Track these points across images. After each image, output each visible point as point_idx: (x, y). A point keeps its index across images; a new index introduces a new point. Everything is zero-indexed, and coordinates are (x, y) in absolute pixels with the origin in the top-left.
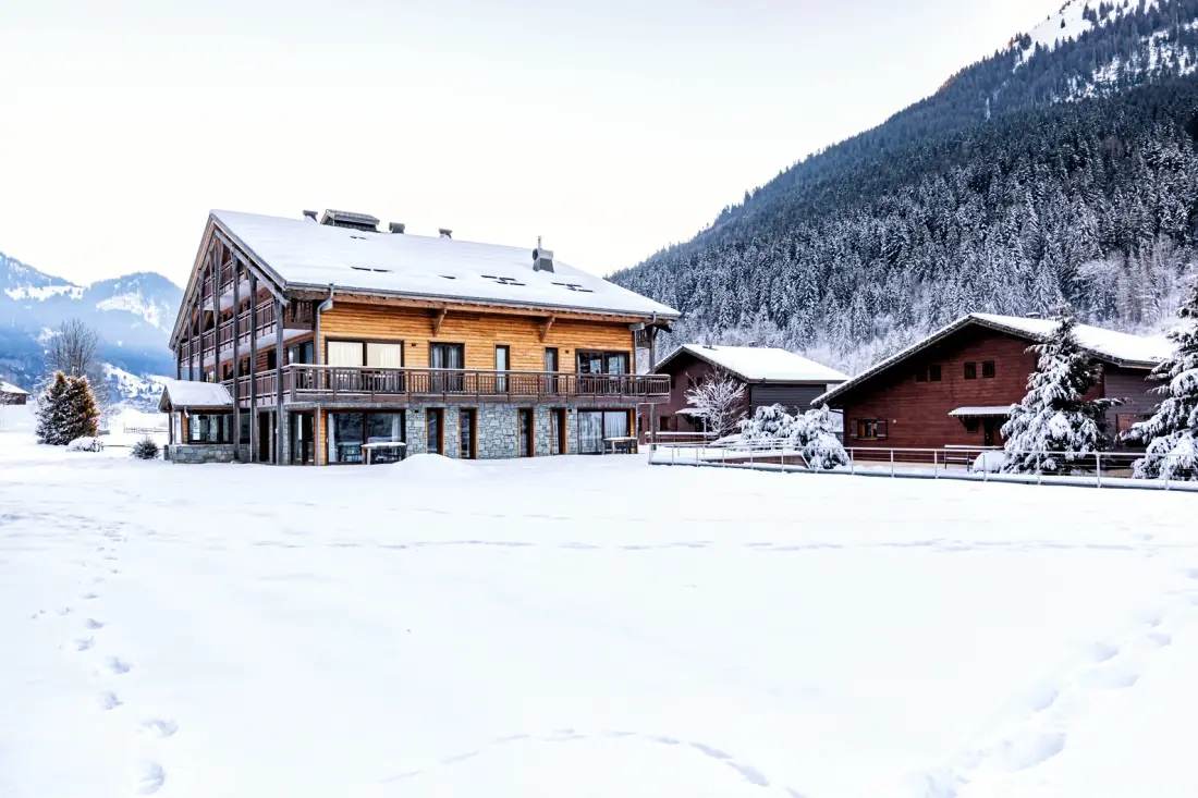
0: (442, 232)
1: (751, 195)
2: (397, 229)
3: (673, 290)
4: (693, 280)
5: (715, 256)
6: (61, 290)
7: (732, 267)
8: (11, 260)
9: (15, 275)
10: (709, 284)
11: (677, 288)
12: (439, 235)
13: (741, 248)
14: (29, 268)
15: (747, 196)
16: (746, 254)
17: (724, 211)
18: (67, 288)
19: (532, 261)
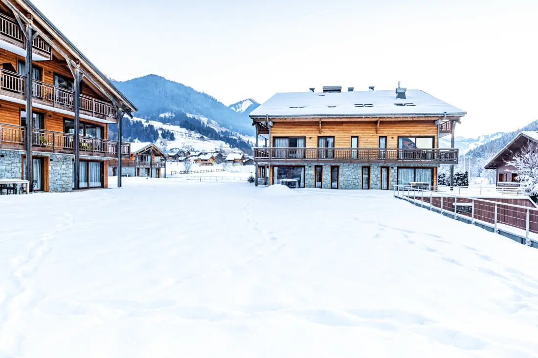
0: (370, 88)
2: (351, 90)
12: (369, 89)
19: (396, 95)
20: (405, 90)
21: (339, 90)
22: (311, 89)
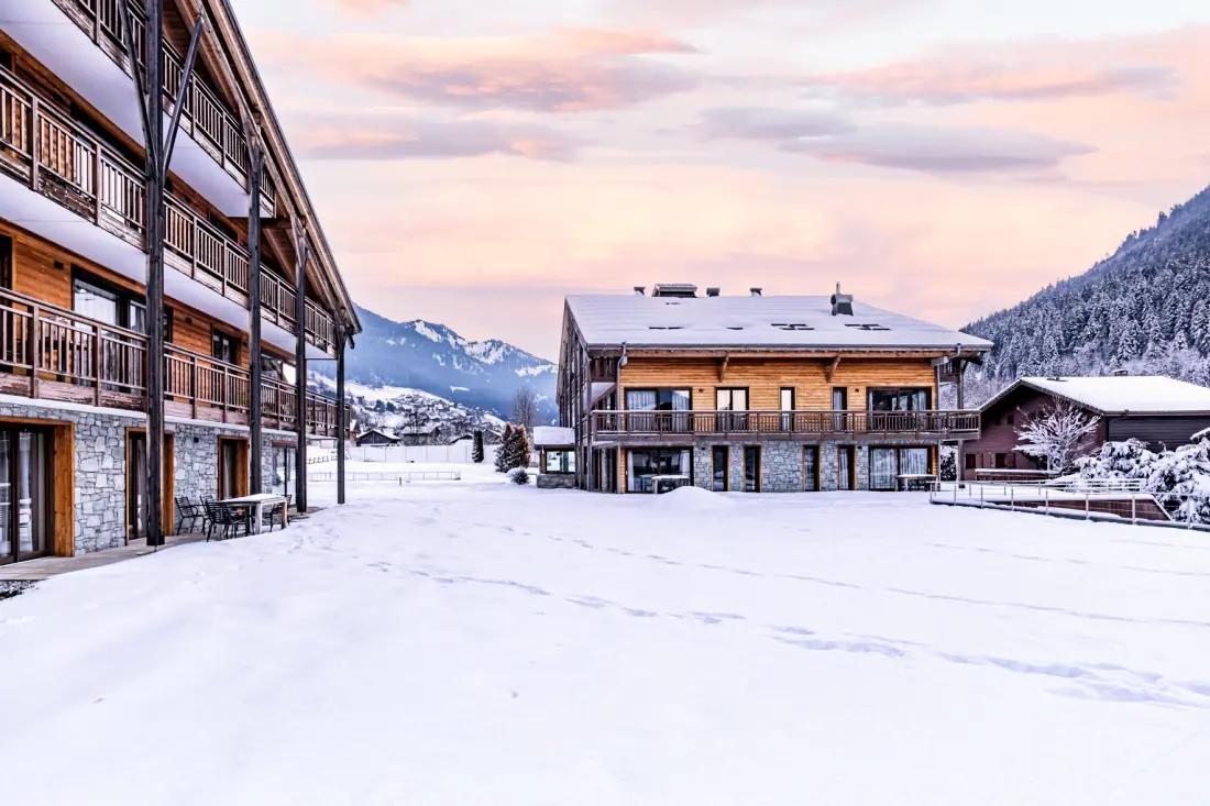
0: (753, 290)
1: (1168, 215)
2: (713, 293)
3: (1059, 326)
4: (1085, 313)
5: (1114, 286)
6: (546, 368)
7: (1136, 296)
8: (519, 350)
9: (521, 360)
10: (1105, 315)
11: (1064, 323)
12: (750, 293)
13: (1149, 273)
14: (528, 354)
15: (1162, 217)
16: (1157, 280)
17: (1130, 237)
18: (549, 366)
19: (830, 307)
20: (850, 297)
21: (688, 293)
22: (637, 289)
